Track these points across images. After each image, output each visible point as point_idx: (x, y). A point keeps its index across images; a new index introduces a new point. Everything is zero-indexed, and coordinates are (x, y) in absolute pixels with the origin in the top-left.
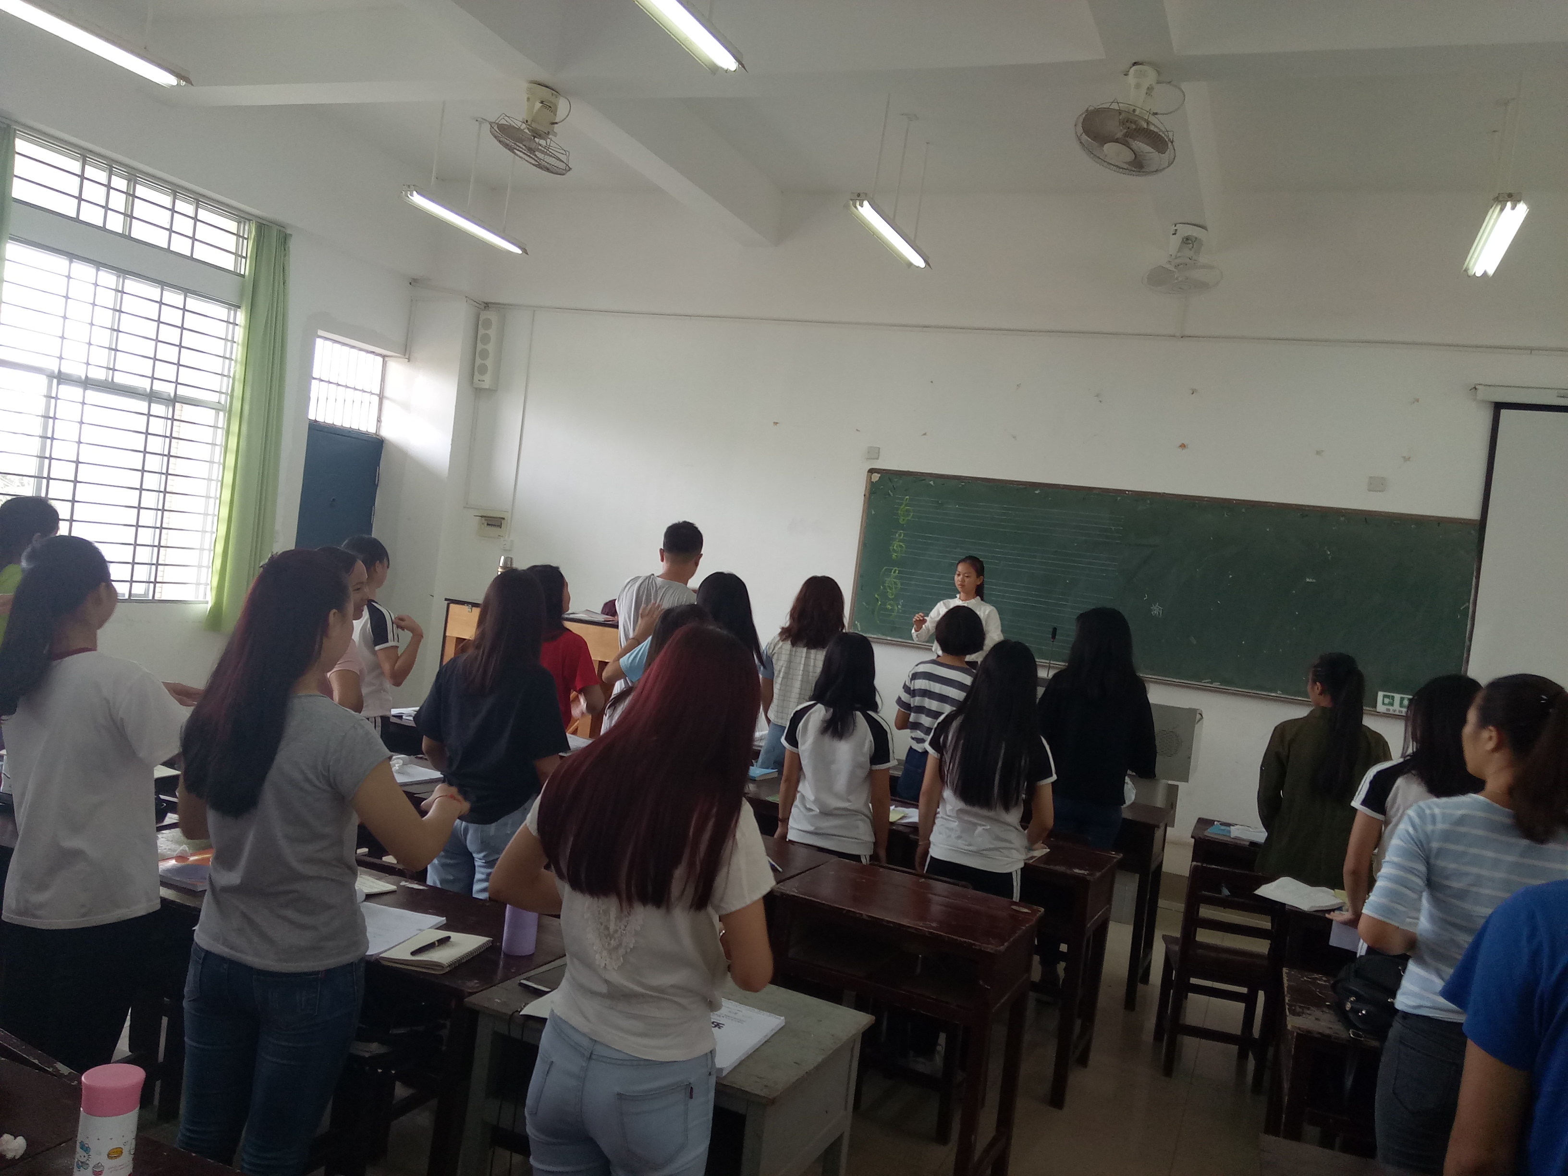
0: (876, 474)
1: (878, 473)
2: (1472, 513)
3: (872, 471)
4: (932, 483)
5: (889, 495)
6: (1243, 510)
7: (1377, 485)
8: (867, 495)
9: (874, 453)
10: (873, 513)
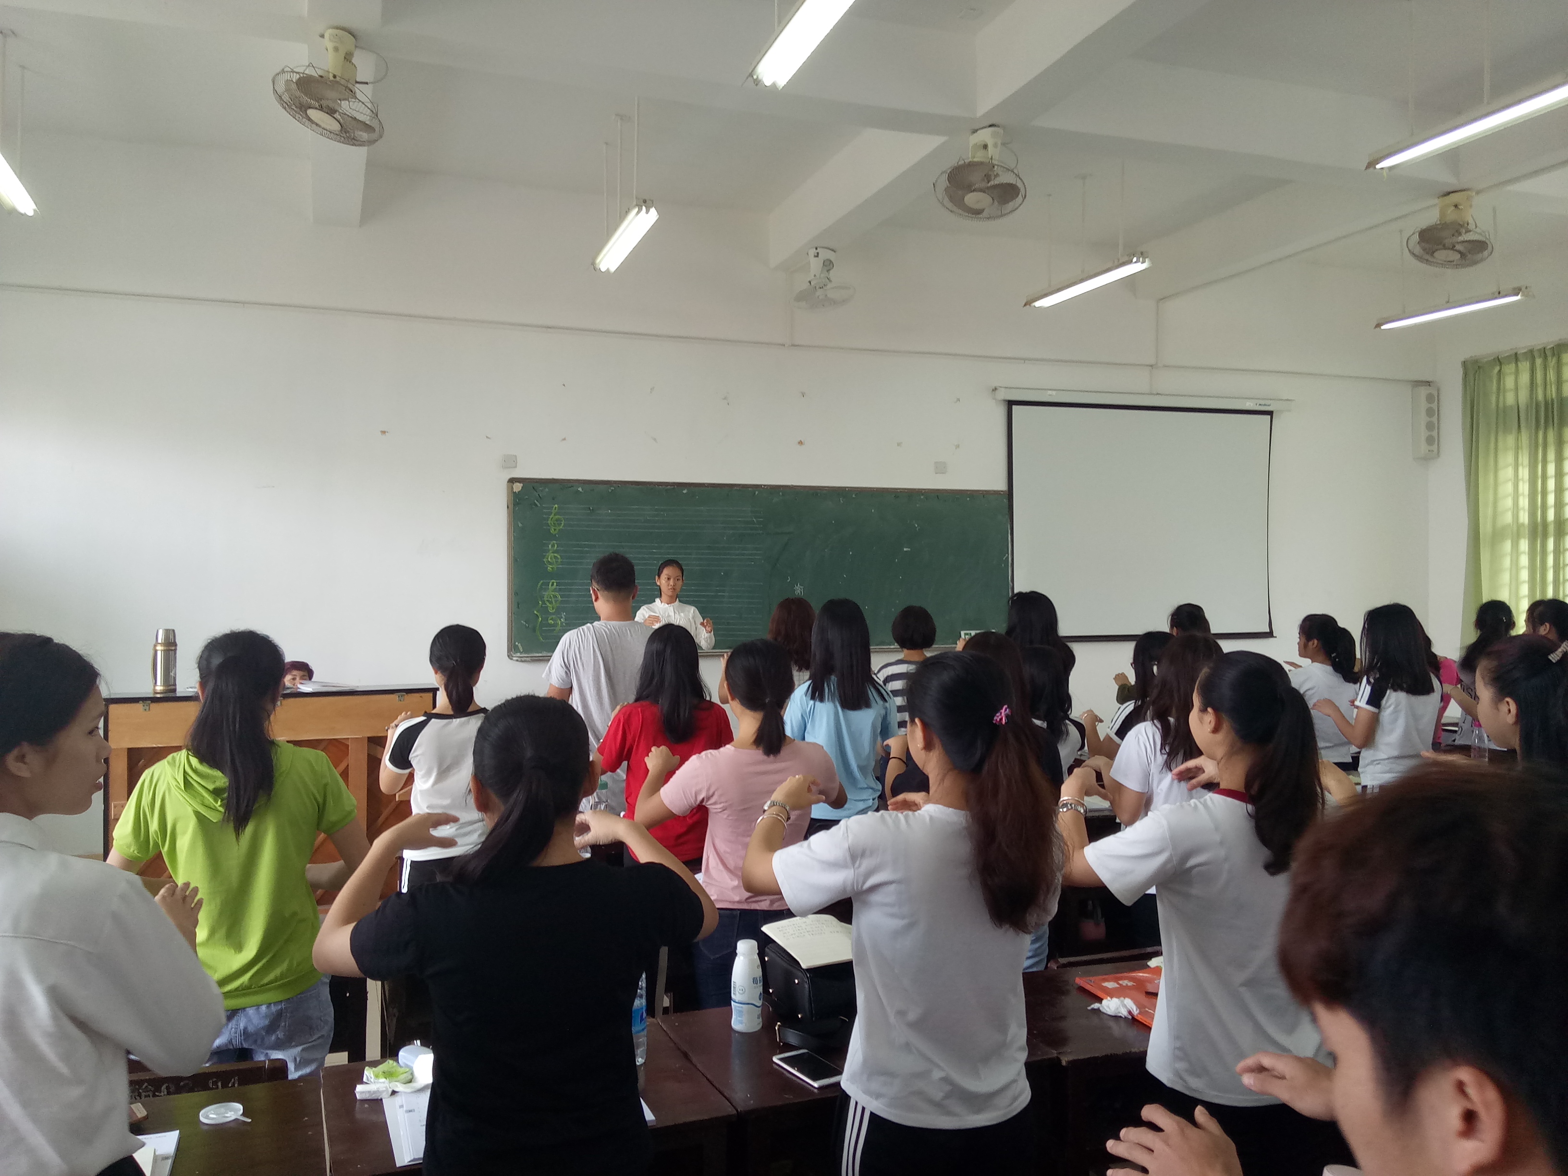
0: (518, 484)
1: (519, 482)
2: (1002, 486)
3: (512, 481)
4: (580, 489)
5: (536, 505)
6: (854, 496)
7: (940, 468)
8: (511, 507)
9: (510, 461)
10: (520, 525)
